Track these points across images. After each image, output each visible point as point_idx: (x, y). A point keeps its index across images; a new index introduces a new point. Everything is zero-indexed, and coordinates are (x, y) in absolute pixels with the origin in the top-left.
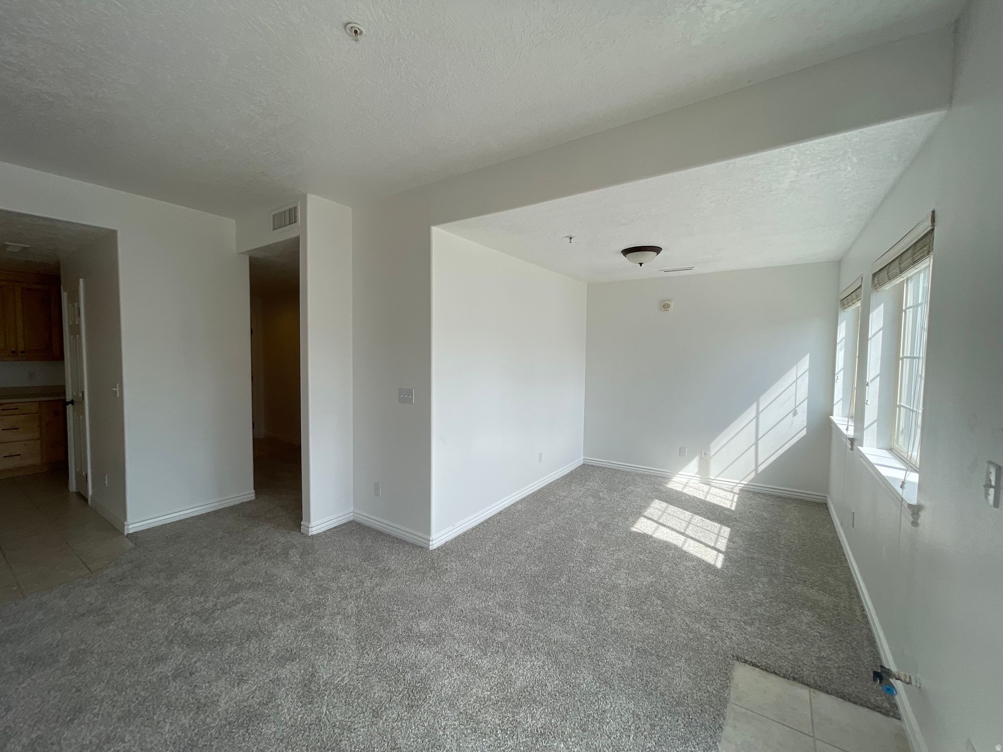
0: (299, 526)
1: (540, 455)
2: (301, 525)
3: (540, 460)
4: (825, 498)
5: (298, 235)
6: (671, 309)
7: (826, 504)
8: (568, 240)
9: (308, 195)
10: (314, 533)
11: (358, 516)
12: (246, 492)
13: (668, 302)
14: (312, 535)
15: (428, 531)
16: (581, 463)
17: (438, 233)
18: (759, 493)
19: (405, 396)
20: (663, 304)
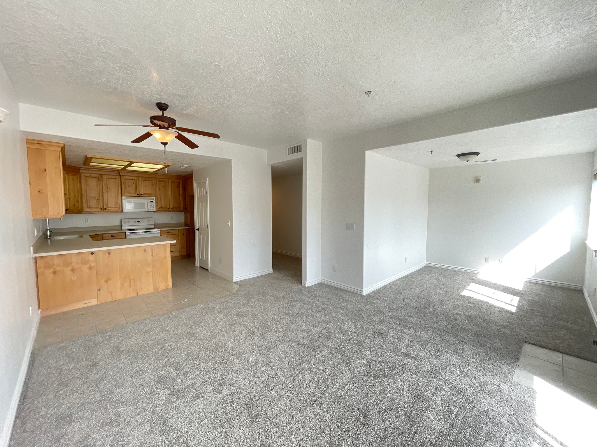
0: (301, 283)
1: (406, 259)
2: (302, 282)
3: (406, 261)
4: (581, 287)
5: (302, 157)
6: (481, 182)
7: (582, 291)
8: (430, 152)
9: (307, 139)
10: (308, 286)
11: (323, 280)
12: (269, 269)
13: (479, 178)
14: (307, 287)
15: (361, 286)
16: (425, 265)
17: (369, 154)
18: (538, 284)
19: (350, 227)
20: (476, 179)
